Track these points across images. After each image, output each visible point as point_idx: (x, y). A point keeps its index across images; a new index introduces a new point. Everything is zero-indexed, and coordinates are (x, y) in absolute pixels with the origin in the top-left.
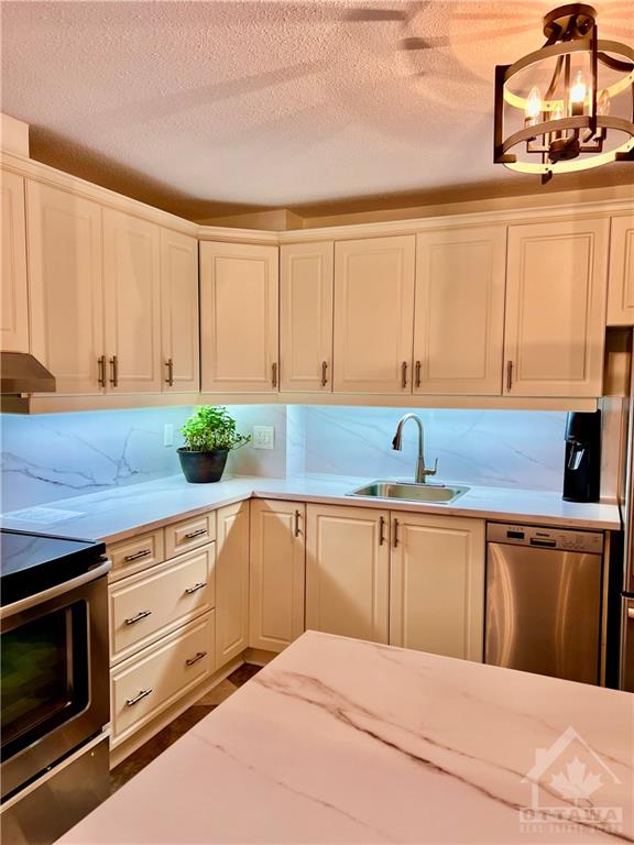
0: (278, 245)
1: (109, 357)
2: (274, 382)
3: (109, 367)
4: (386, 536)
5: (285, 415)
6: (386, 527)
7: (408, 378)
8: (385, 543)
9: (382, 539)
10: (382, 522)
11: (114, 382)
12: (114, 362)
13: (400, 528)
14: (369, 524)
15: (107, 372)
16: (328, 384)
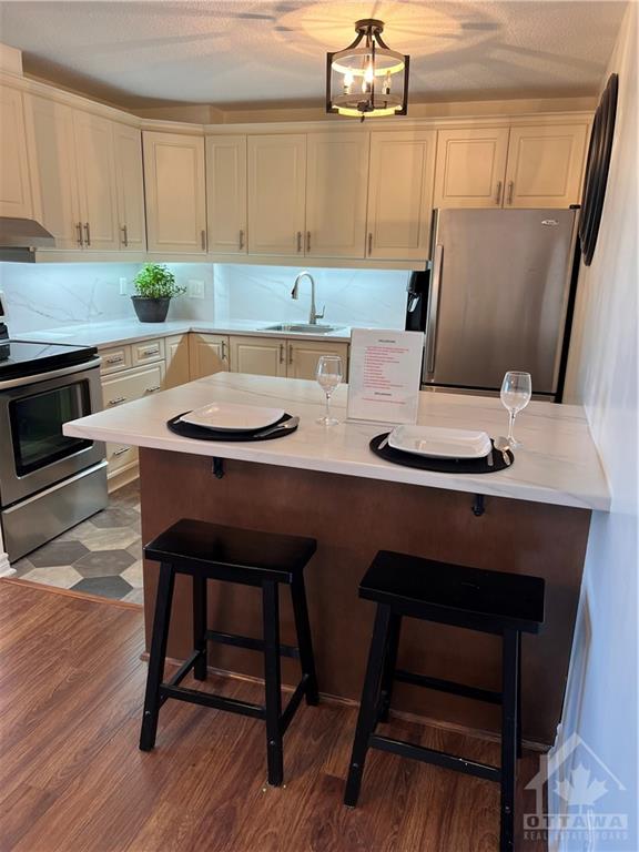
0: (204, 135)
1: (84, 224)
2: (203, 245)
3: (84, 231)
4: (284, 357)
5: (212, 272)
6: (284, 351)
7: (302, 245)
8: (284, 362)
9: (281, 360)
10: (282, 348)
11: (88, 241)
12: (87, 227)
13: (294, 352)
14: (273, 349)
15: (83, 236)
16: (244, 248)
